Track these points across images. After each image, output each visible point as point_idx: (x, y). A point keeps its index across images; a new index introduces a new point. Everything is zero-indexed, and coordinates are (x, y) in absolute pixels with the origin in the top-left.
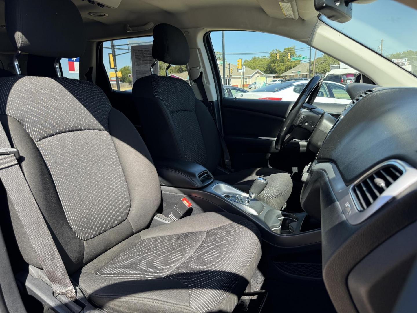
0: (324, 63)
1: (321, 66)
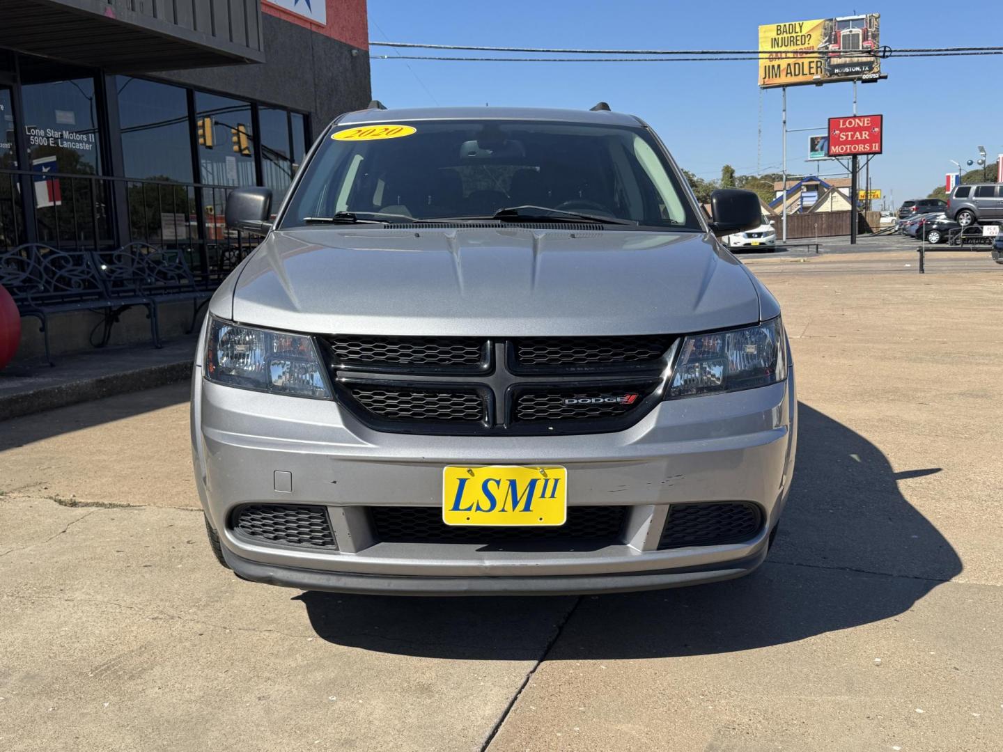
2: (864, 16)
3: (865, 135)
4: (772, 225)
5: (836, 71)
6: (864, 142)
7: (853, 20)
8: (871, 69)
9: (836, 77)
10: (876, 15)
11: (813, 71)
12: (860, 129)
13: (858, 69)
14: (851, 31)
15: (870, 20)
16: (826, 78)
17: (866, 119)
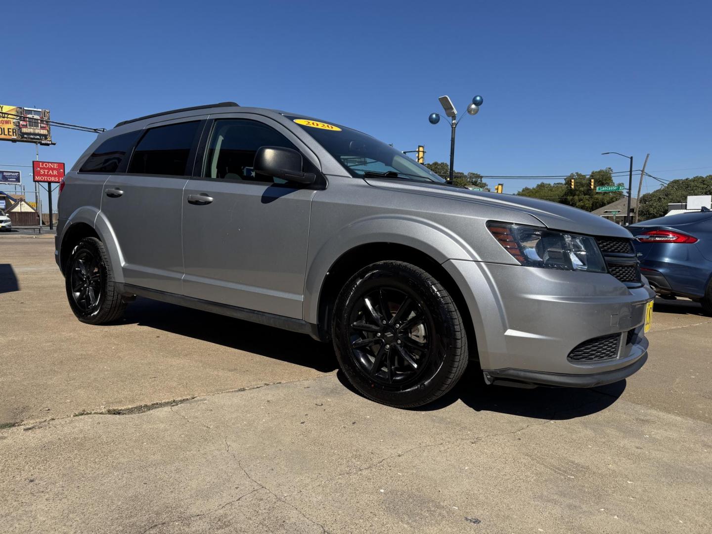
0: (664, 198)
1: (659, 204)
2: (40, 110)
3: (55, 173)
4: (7, 216)
5: (25, 136)
6: (55, 176)
7: (34, 111)
8: (46, 138)
9: (25, 139)
10: (48, 111)
11: (11, 134)
12: (53, 169)
13: (38, 137)
14: (33, 117)
15: (44, 113)
16: (19, 139)
17: (55, 164)
